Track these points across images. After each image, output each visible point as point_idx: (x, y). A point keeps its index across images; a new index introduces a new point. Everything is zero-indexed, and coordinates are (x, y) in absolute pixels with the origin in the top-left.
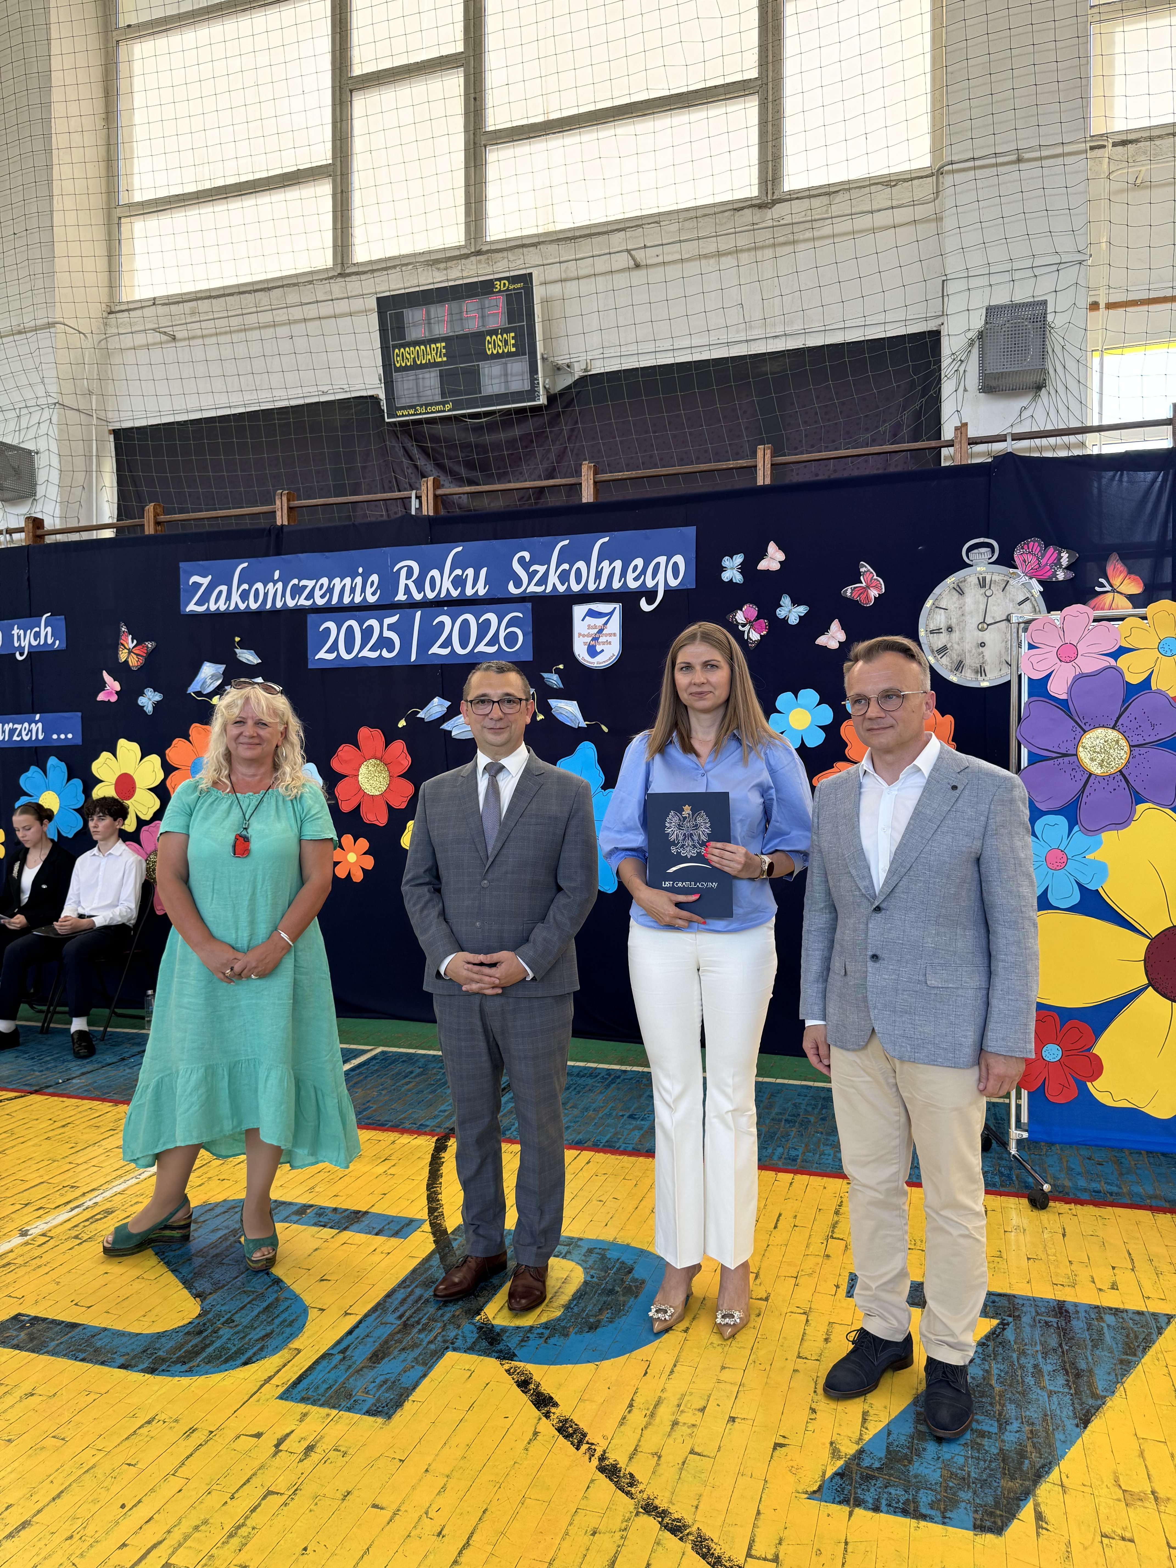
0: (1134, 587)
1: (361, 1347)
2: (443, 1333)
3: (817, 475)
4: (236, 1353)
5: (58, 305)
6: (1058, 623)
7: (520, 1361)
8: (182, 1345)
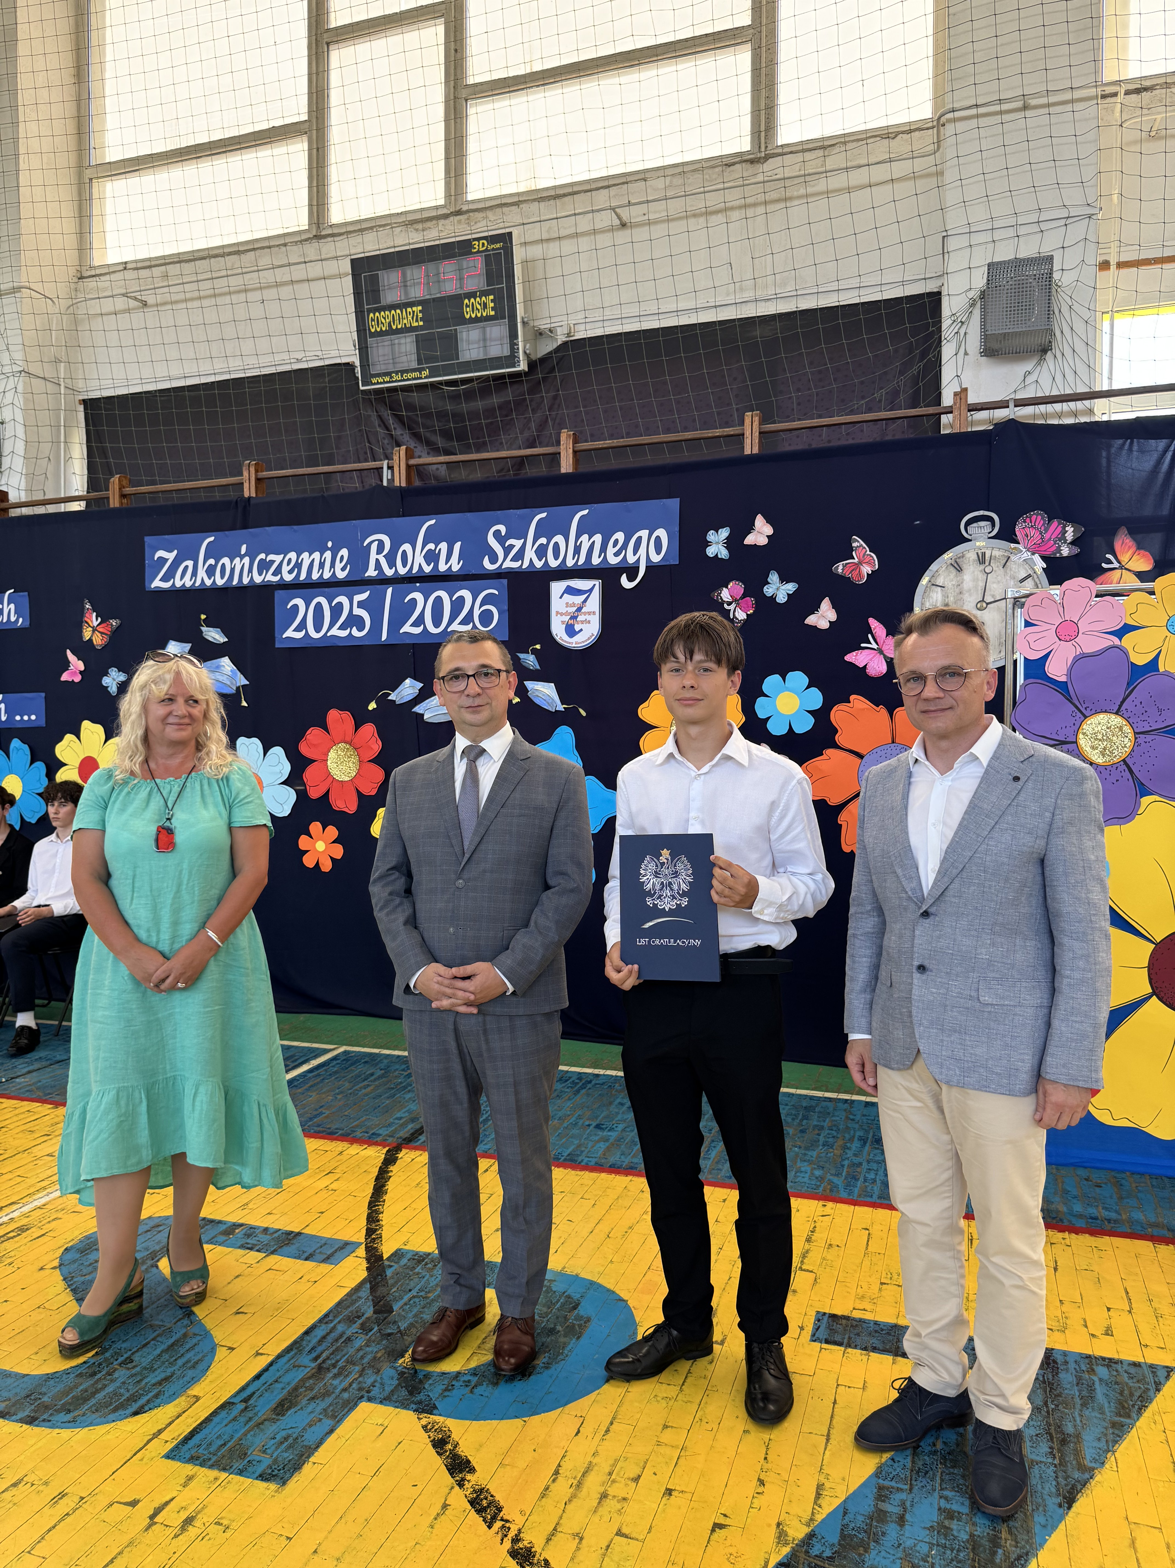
0: (1143, 564)
1: (266, 1395)
2: (360, 1379)
3: (810, 445)
4: (128, 1399)
5: (24, 268)
6: (1057, 598)
7: (440, 1415)
8: (72, 1389)
